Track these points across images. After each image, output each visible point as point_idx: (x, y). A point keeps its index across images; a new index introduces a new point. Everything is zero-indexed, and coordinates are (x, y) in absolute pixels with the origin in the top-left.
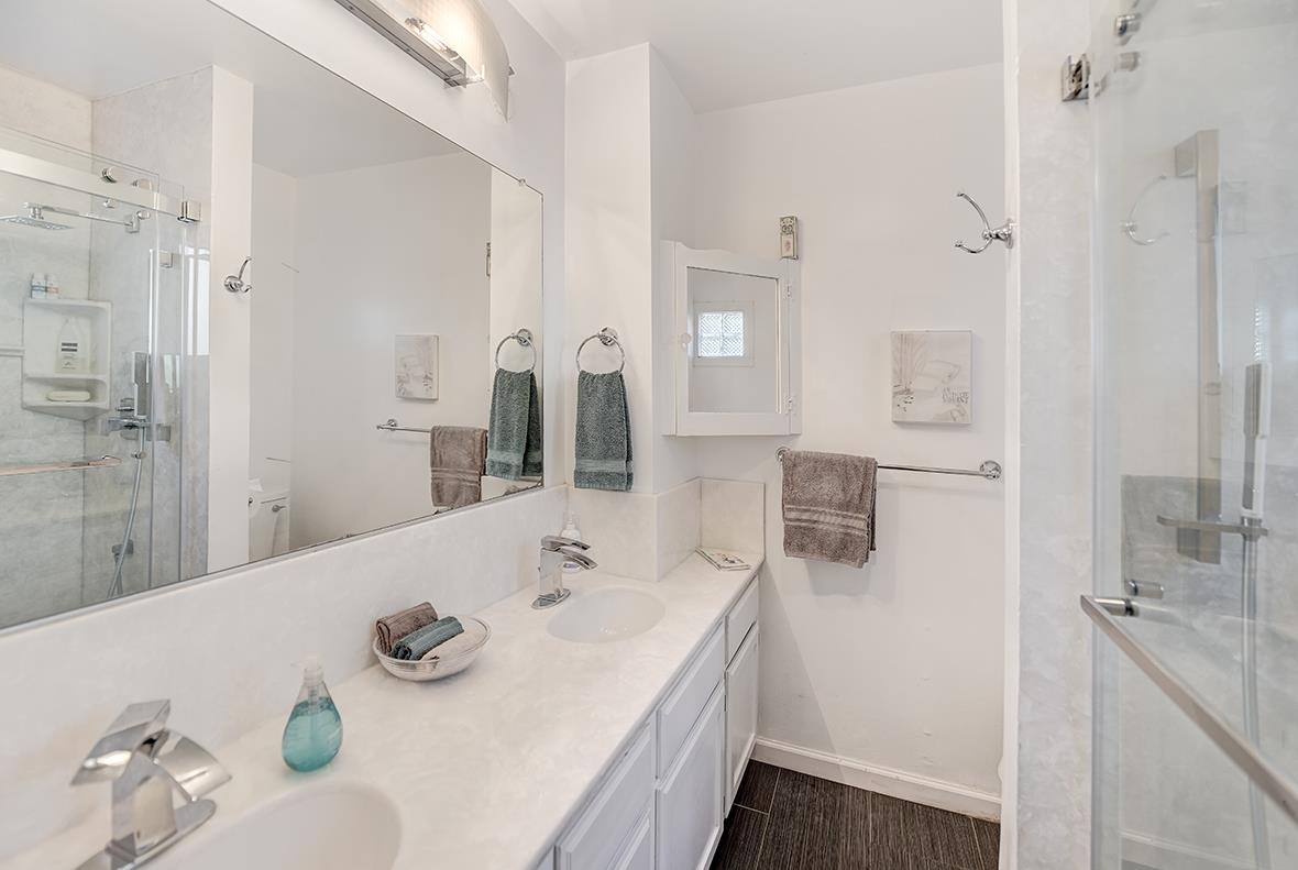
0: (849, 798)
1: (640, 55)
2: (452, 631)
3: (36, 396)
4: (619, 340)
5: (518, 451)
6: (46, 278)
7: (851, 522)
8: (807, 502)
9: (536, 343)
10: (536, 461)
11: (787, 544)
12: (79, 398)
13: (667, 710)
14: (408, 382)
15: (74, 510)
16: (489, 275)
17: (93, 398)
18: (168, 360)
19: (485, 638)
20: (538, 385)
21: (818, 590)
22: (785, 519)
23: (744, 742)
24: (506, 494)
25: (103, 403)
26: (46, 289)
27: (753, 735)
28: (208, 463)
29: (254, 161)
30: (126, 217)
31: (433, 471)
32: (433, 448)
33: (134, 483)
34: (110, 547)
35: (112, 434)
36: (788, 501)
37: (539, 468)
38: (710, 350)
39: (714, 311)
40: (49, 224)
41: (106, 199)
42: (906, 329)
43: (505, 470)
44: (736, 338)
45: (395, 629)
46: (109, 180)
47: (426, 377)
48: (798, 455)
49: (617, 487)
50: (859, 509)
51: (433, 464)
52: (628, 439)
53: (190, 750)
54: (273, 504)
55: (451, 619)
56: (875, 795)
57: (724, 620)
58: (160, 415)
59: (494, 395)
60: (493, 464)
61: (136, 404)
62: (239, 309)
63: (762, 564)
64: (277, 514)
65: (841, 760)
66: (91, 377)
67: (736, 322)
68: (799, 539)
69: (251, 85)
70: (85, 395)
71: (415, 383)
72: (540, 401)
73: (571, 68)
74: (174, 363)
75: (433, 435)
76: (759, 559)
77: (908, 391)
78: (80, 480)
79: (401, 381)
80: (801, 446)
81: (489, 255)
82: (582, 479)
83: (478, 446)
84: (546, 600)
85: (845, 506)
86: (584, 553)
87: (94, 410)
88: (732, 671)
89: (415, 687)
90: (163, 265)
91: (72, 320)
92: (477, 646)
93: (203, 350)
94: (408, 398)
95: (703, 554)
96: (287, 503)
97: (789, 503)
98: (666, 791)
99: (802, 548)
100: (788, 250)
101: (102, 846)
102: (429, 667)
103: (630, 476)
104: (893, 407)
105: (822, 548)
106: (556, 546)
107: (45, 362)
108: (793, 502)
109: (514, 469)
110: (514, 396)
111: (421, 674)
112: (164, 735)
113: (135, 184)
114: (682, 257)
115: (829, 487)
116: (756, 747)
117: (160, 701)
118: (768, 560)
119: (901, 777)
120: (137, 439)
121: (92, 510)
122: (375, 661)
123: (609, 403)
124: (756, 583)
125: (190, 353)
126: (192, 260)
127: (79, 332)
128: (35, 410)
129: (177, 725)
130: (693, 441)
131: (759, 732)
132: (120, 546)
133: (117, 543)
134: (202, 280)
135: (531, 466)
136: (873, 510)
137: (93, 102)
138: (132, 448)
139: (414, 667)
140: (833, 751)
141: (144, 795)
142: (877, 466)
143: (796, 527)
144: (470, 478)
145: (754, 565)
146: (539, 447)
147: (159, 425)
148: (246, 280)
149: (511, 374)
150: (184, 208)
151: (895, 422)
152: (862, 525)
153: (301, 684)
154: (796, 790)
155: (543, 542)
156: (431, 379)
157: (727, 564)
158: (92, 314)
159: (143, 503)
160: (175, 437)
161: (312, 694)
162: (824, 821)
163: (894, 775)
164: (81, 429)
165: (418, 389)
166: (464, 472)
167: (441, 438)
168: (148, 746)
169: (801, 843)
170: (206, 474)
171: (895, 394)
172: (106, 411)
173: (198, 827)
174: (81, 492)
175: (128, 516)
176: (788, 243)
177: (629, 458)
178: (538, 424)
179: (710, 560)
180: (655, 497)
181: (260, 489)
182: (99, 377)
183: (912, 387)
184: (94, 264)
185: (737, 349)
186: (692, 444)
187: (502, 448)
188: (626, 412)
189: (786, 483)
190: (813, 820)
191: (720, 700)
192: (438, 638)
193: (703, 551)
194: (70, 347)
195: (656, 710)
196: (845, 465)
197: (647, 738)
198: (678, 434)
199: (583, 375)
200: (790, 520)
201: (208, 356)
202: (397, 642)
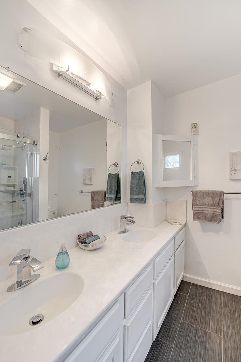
0: (215, 294)
1: (148, 84)
2: (97, 238)
3: (3, 189)
4: (143, 162)
5: (114, 194)
6: (5, 162)
7: (216, 210)
8: (201, 205)
9: (119, 166)
10: (119, 196)
11: (194, 217)
12: (11, 189)
13: (157, 261)
14: (85, 180)
15: (10, 214)
16: (106, 151)
17: (14, 188)
18: (30, 178)
19: (105, 240)
20: (120, 176)
21: (204, 231)
22: (193, 210)
23: (180, 275)
24: (111, 204)
25: (16, 189)
26: (5, 164)
27: (183, 273)
28: (39, 202)
29: (50, 130)
30: (22, 146)
31: (92, 202)
32: (92, 196)
33: (22, 208)
34: (17, 222)
35: (18, 196)
36: (194, 205)
37: (120, 198)
38: (169, 166)
39: (170, 155)
40: (6, 149)
41: (17, 141)
42: (234, 151)
43: (111, 199)
44: (177, 162)
45: (83, 237)
46: (18, 137)
47: (90, 179)
48: (197, 191)
49: (142, 202)
50: (218, 206)
51: (92, 200)
52: (145, 189)
53: (35, 260)
54: (53, 212)
55: (97, 235)
56: (223, 292)
57: (174, 238)
58: (28, 191)
59: (108, 180)
60: (108, 198)
61: (23, 189)
62: (46, 164)
63: (186, 224)
64: (54, 215)
65: (212, 281)
66: (14, 183)
67: (177, 158)
68: (198, 216)
69: (49, 111)
70: (13, 188)
71: (87, 180)
72: (120, 181)
73: (129, 92)
74: (32, 179)
75: (92, 193)
76: (185, 222)
77: (235, 170)
78: (11, 208)
79: (84, 180)
80: (199, 189)
81: (106, 146)
82: (132, 200)
83: (103, 195)
84: (122, 232)
85: (214, 205)
86: (133, 219)
87: (15, 191)
88: (176, 253)
89: (88, 251)
90: (29, 156)
91: (10, 171)
92: (104, 242)
93: (38, 176)
94: (86, 184)
95: (167, 221)
96: (56, 212)
97: (194, 206)
98: (156, 283)
99: (199, 218)
100: (194, 133)
101: (15, 282)
102: (91, 247)
103: (145, 199)
104: (230, 175)
105: (205, 218)
106: (125, 218)
107: (5, 181)
108: (196, 205)
109: (113, 199)
110: (113, 180)
111: (89, 248)
112: (29, 257)
113: (24, 137)
114: (161, 138)
115: (208, 200)
116: (184, 277)
117: (28, 249)
118: (187, 222)
119: (233, 287)
120: (23, 197)
121: (14, 214)
122: (78, 245)
123: (140, 179)
124: (184, 229)
125: (35, 177)
126: (36, 155)
127: (12, 173)
128: (3, 192)
129: (32, 255)
130: (165, 189)
131: (185, 272)
132: (20, 222)
133: (19, 221)
134: (38, 158)
135: (118, 198)
136: (223, 207)
137: (15, 121)
138: (22, 199)
139: (87, 246)
140: (209, 279)
141: (25, 270)
142: (224, 193)
143: (197, 212)
144: (101, 203)
145: (183, 223)
146: (120, 193)
147: (28, 193)
148: (48, 157)
149: (112, 174)
150: (34, 142)
151: (230, 180)
152: (219, 211)
153: (60, 248)
154: (197, 289)
155: (121, 217)
156: (91, 179)
157: (174, 223)
158: (14, 169)
159: (25, 212)
160: (31, 196)
161: (63, 250)
162: (206, 299)
163: (231, 287)
164: (12, 195)
165: (88, 182)
166: (100, 202)
167: (94, 194)
168: (25, 259)
169: (199, 304)
170: (38, 204)
171: (231, 171)
172: (17, 191)
173: (36, 280)
174: (11, 210)
175: (21, 215)
176: (194, 131)
177: (145, 194)
178: (120, 187)
179: (169, 223)
180: (153, 204)
181: (50, 208)
182: (16, 183)
183: (236, 169)
184: (15, 158)
185: (177, 165)
186: (164, 190)
187: (110, 194)
188: (145, 181)
189: (193, 200)
190: (202, 298)
191: (173, 261)
192: (94, 239)
193: (167, 220)
194: (10, 177)
195: (153, 260)
196: (213, 193)
197: (151, 267)
198: (160, 187)
199: (132, 173)
200: (195, 210)
201: (39, 178)
202: (83, 240)
